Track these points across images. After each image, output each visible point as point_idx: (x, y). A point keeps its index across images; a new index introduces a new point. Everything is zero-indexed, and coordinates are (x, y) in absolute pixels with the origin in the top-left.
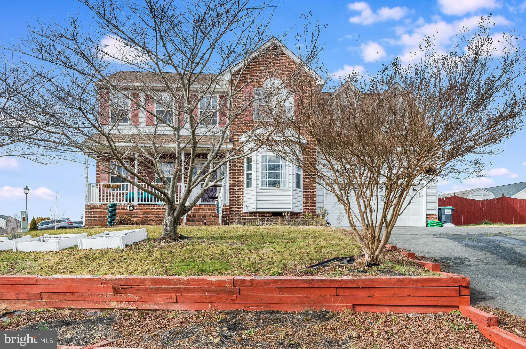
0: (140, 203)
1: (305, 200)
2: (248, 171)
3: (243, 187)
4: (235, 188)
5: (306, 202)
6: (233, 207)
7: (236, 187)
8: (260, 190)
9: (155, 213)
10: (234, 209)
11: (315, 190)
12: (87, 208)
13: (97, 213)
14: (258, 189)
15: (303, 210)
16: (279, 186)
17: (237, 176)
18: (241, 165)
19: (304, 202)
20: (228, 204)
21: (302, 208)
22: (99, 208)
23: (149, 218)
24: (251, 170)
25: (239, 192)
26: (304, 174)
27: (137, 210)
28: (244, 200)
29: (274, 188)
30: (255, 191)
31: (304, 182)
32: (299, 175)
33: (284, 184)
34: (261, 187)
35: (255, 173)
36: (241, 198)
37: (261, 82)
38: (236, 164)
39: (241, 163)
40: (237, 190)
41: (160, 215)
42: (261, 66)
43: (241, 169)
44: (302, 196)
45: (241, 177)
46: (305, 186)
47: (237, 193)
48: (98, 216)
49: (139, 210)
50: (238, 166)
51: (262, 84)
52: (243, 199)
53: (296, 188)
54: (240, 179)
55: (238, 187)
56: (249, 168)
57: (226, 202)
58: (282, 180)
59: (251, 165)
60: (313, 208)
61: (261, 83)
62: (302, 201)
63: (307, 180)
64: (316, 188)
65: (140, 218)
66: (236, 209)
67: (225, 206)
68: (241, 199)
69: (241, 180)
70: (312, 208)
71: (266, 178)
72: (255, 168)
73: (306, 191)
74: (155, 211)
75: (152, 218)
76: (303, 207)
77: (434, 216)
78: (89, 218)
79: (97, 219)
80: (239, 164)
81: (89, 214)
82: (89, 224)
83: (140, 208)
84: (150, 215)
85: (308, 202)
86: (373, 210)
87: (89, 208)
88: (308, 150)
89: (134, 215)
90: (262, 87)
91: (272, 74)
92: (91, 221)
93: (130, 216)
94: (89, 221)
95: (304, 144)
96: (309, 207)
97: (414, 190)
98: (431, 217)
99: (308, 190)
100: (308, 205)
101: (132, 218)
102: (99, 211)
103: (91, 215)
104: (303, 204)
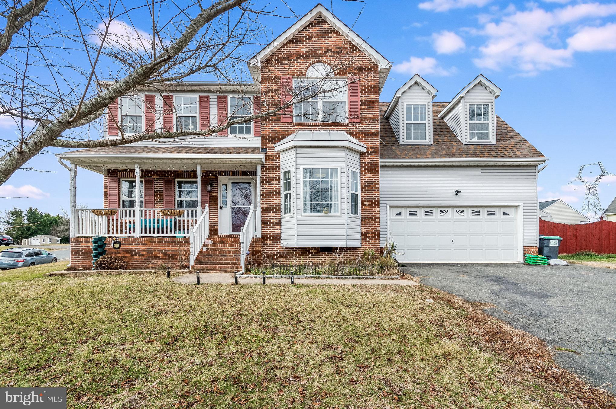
0: (144, 234)
1: (364, 230)
2: (285, 190)
3: (280, 212)
4: (269, 214)
5: (365, 233)
6: (268, 240)
7: (270, 212)
8: (302, 217)
9: (163, 249)
10: (269, 242)
11: (378, 216)
12: (73, 242)
13: (86, 249)
14: (299, 215)
15: (362, 243)
16: (327, 212)
17: (272, 197)
18: (276, 182)
19: (362, 233)
20: (259, 236)
21: (360, 241)
22: (89, 242)
23: (154, 255)
24: (289, 189)
25: (275, 220)
26: (363, 194)
27: (139, 244)
28: (282, 231)
29: (321, 214)
30: (294, 219)
31: (363, 205)
32: (356, 195)
33: (335, 209)
34: (303, 213)
35: (295, 193)
36: (278, 227)
37: (303, 69)
38: (270, 182)
39: (277, 180)
40: (272, 216)
41: (169, 251)
42: (303, 48)
43: (277, 189)
44: (360, 224)
45: (277, 200)
46: (364, 211)
47: (272, 221)
48: (88, 253)
49: (141, 244)
50: (273, 184)
51: (304, 72)
52: (280, 229)
53: (352, 213)
54: (276, 201)
55: (273, 212)
56: (288, 186)
57: (256, 234)
58: (333, 202)
59: (289, 183)
60: (375, 241)
62: (360, 231)
63: (367, 203)
64: (379, 214)
65: (143, 255)
66: (271, 242)
67: (256, 239)
68: (277, 229)
69: (277, 204)
70: (373, 241)
71: (311, 201)
72: (295, 186)
73: (366, 218)
74: (163, 246)
75: (159, 255)
76: (362, 239)
77: (534, 249)
78: (76, 255)
79: (86, 257)
80: (275, 182)
81: (76, 251)
82: (76, 264)
83: (143, 242)
84: (155, 251)
85: (369, 233)
86: (453, 241)
87: (76, 242)
88: (367, 161)
89: (135, 251)
90: (305, 75)
91: (318, 58)
92: (78, 259)
93: (129, 253)
94: (76, 259)
95: (362, 154)
96: (370, 239)
97: (505, 214)
98: (530, 250)
99: (368, 216)
100: (369, 237)
101: (132, 255)
102: (89, 246)
103: (78, 251)
104: (362, 235)
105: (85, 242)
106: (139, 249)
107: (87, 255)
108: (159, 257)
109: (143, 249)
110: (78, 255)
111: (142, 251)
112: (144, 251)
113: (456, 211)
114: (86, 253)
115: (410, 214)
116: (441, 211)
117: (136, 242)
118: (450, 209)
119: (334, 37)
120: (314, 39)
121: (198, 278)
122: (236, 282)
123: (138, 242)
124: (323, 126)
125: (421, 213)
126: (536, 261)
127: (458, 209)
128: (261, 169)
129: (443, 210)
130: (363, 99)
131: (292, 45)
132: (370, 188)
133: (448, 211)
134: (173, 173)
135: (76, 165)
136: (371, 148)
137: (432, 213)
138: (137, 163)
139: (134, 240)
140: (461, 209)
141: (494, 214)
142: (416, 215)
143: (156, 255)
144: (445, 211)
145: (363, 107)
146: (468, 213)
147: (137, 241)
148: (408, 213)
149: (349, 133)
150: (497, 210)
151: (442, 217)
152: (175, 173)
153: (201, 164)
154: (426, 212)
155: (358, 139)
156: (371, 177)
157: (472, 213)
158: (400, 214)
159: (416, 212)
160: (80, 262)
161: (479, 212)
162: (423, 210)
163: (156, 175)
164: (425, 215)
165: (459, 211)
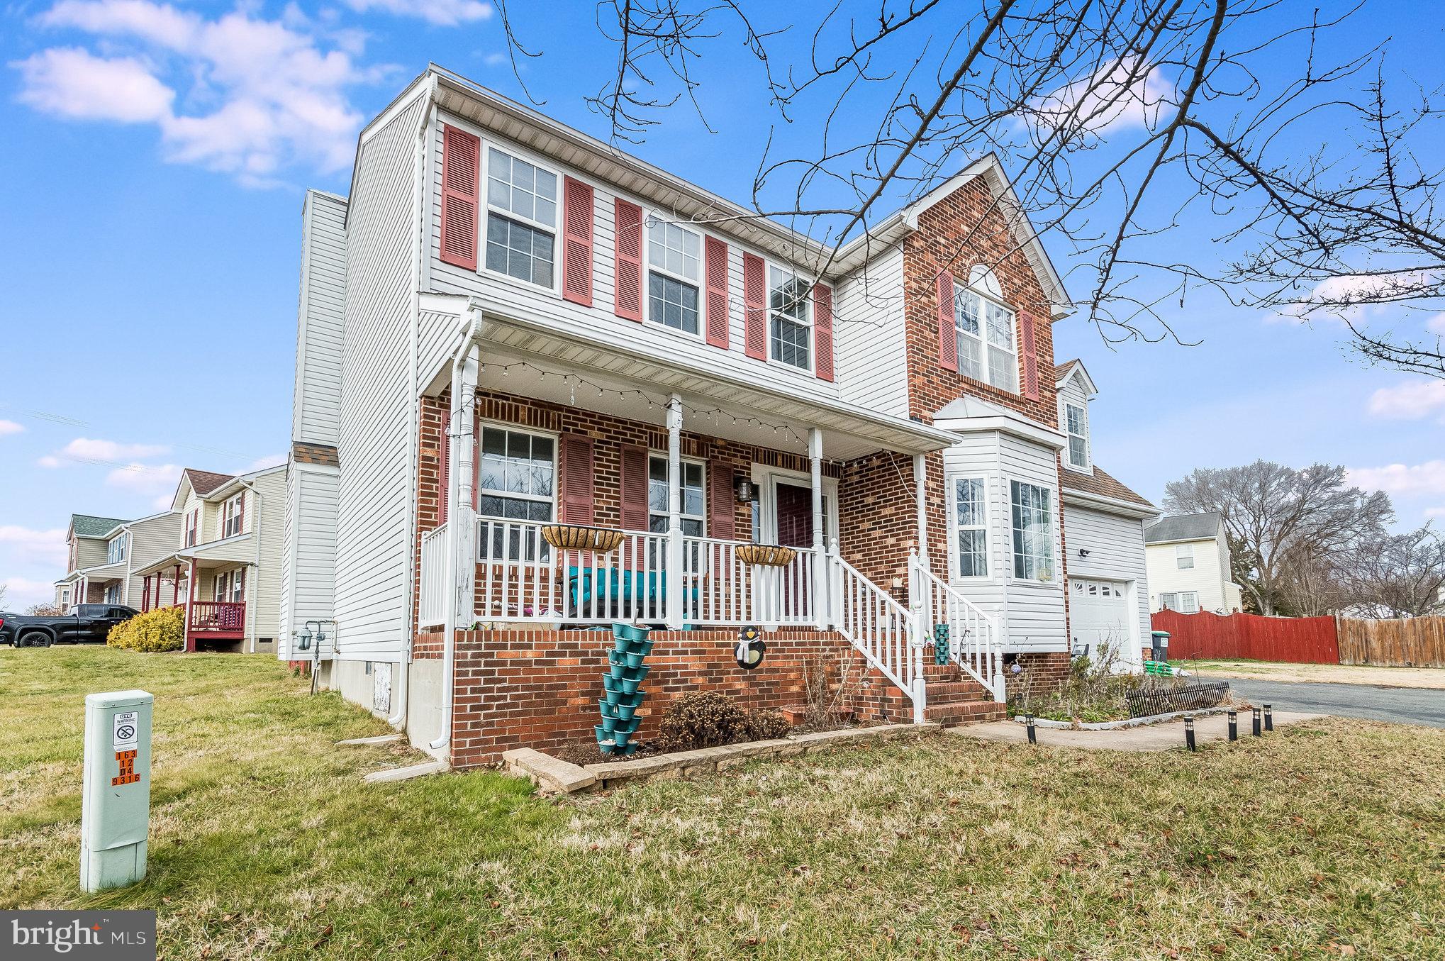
0: (690, 620)
2: (963, 522)
8: (1012, 585)
12: (468, 647)
13: (517, 672)
14: (1008, 581)
18: (939, 501)
22: (529, 647)
27: (686, 652)
29: (1035, 582)
30: (1002, 589)
34: (1013, 578)
35: (999, 531)
37: (965, 266)
38: (929, 499)
39: (940, 497)
42: (963, 223)
43: (941, 517)
45: (941, 542)
48: (525, 688)
49: (692, 652)
50: (934, 505)
51: (967, 274)
54: (939, 546)
56: (969, 514)
59: (977, 507)
65: (696, 688)
69: (941, 551)
72: (998, 515)
78: (478, 699)
79: (516, 706)
80: (936, 500)
81: (478, 682)
82: (477, 734)
83: (694, 645)
84: (729, 673)
87: (479, 647)
89: (675, 675)
90: (967, 281)
91: (983, 255)
92: (486, 716)
93: (658, 683)
94: (477, 716)
97: (1117, 594)
101: (666, 689)
102: (528, 663)
103: (486, 681)
105: (514, 647)
106: (686, 667)
107: (519, 697)
108: (738, 692)
109: (696, 669)
110: (487, 699)
111: (693, 674)
112: (701, 674)
113: (1075, 585)
114: (516, 689)
117: (677, 645)
120: (976, 214)
123: (683, 645)
127: (1077, 582)
130: (1038, 359)
134: (645, 433)
139: (672, 639)
141: (1108, 594)
143: (731, 686)
145: (1039, 375)
146: (1086, 589)
147: (680, 642)
150: (1110, 587)
152: (651, 433)
157: (1090, 590)
160: (491, 724)
161: (1095, 588)
163: (599, 429)
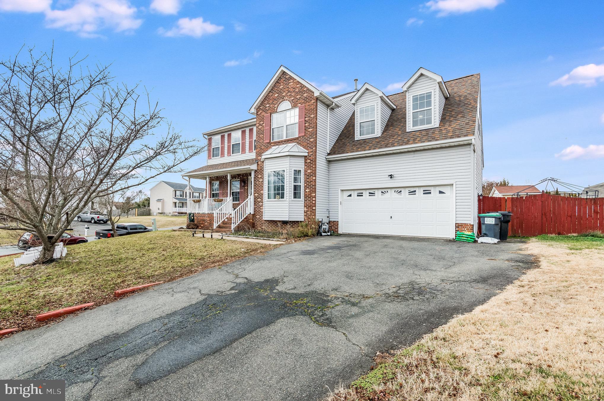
1: (306, 209)
7: (258, 199)
8: (267, 201)
10: (258, 217)
14: (265, 200)
15: (305, 218)
19: (305, 211)
20: (252, 213)
21: (303, 217)
25: (261, 203)
26: (306, 185)
29: (276, 199)
31: (305, 192)
32: (300, 185)
33: (286, 195)
34: (267, 199)
35: (264, 187)
40: (259, 201)
42: (276, 94)
44: (303, 205)
46: (306, 196)
47: (259, 204)
49: (208, 217)
52: (263, 209)
57: (250, 212)
58: (285, 191)
60: (313, 217)
61: (275, 109)
62: (303, 210)
63: (307, 190)
64: (315, 198)
67: (250, 214)
72: (264, 182)
73: (307, 201)
76: (305, 215)
77: (468, 226)
80: (261, 180)
85: (308, 211)
86: (391, 217)
88: (309, 161)
90: (276, 111)
91: (283, 99)
95: (305, 157)
96: (309, 215)
97: (441, 192)
98: (463, 227)
99: (308, 199)
100: (308, 214)
104: (304, 213)
106: (207, 219)
112: (209, 220)
113: (395, 191)
115: (358, 196)
116: (382, 192)
117: (206, 216)
118: (389, 190)
119: (292, 82)
120: (281, 87)
121: (212, 235)
122: (203, 237)
124: (285, 142)
125: (366, 194)
126: (460, 238)
127: (396, 190)
128: (255, 173)
129: (384, 190)
130: (307, 119)
131: (271, 94)
132: (310, 180)
133: (387, 191)
135: (189, 178)
136: (311, 152)
137: (375, 194)
138: (208, 175)
140: (398, 190)
141: (430, 193)
142: (362, 196)
144: (385, 192)
145: (307, 125)
146: (405, 192)
148: (356, 194)
149: (299, 144)
150: (432, 190)
151: (383, 197)
153: (229, 173)
154: (370, 193)
155: (303, 147)
156: (310, 172)
157: (409, 193)
158: (350, 196)
159: (362, 193)
161: (415, 191)
162: (368, 191)
164: (369, 196)
165: (398, 191)
